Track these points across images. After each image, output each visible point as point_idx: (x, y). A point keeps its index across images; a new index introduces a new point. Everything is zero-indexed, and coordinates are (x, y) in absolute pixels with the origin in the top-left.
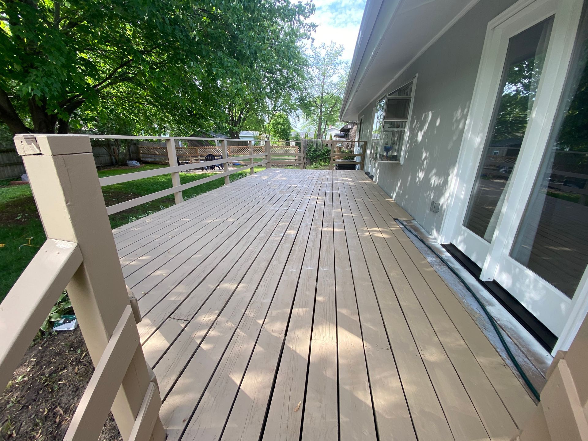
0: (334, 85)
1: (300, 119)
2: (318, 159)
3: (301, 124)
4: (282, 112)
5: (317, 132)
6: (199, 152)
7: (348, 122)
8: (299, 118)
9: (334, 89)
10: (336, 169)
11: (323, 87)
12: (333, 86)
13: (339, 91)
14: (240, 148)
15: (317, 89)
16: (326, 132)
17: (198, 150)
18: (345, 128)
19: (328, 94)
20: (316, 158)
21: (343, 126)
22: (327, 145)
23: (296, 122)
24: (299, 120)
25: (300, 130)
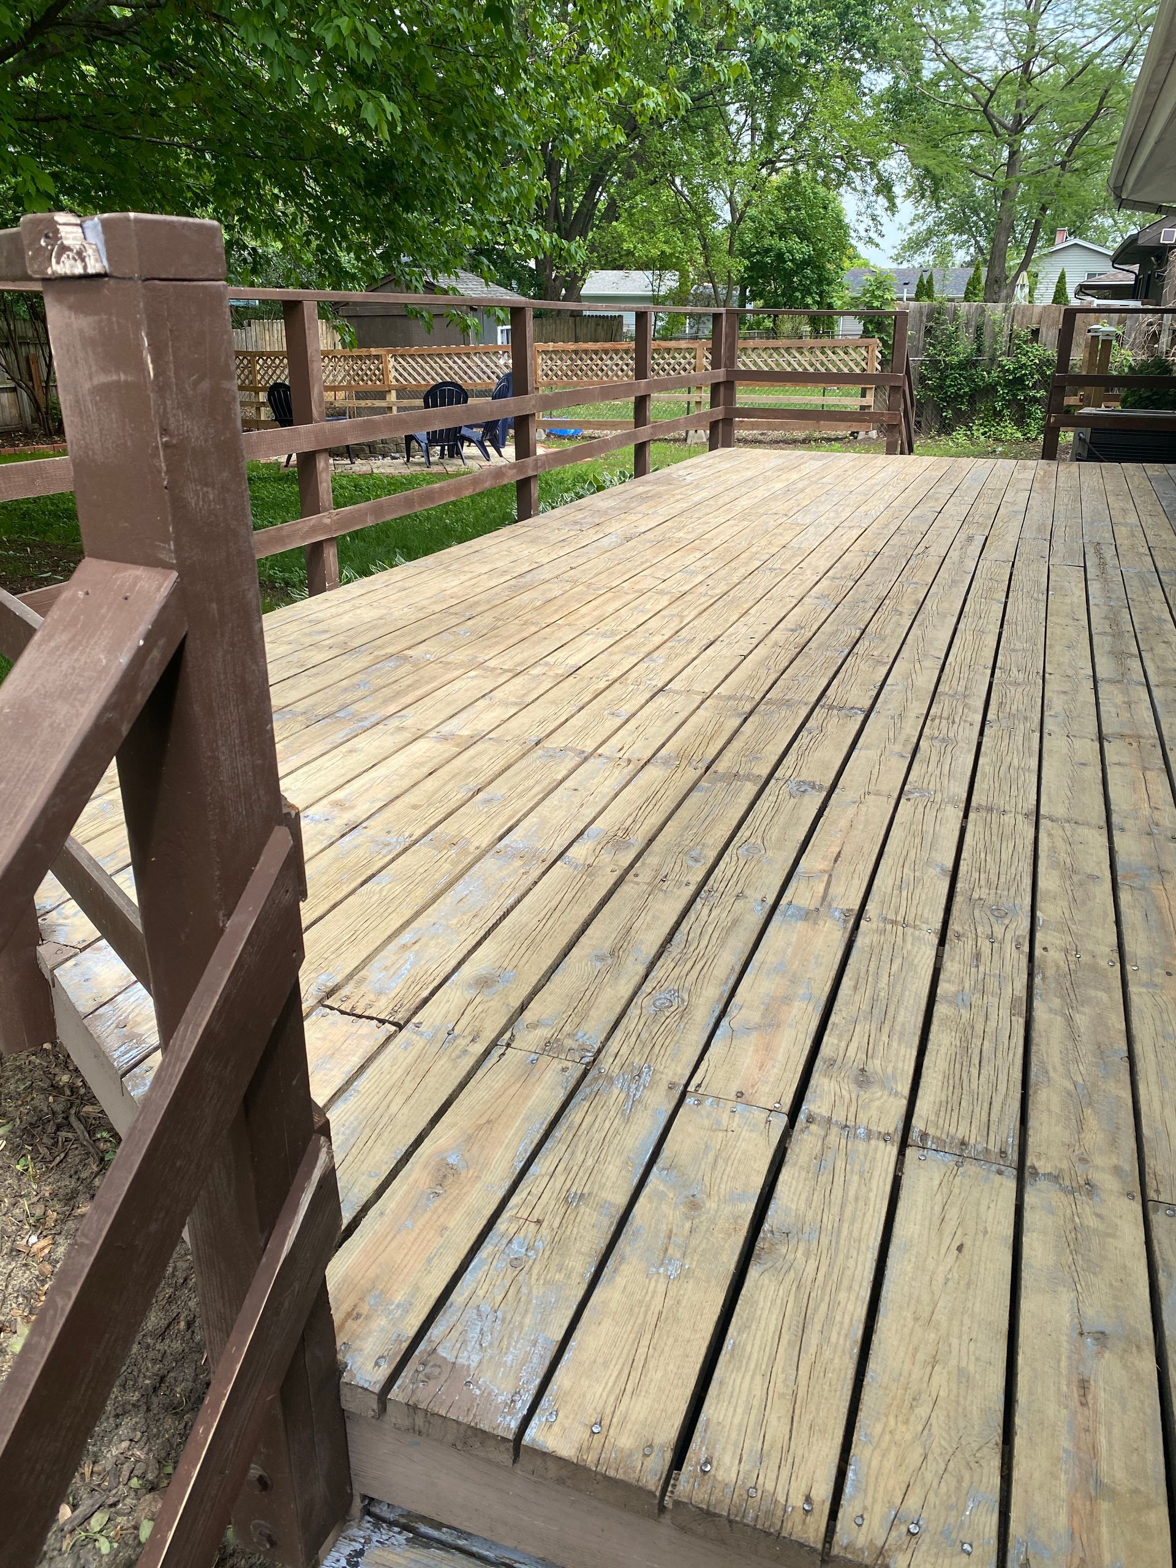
0: (1099, 12)
1: (898, 201)
2: (978, 406)
3: (901, 228)
4: (801, 167)
5: (984, 271)
6: (393, 373)
7: (1159, 209)
8: (891, 199)
9: (1092, 32)
10: (1078, 458)
11: (1033, 26)
12: (1091, 18)
13: (1126, 42)
14: (586, 352)
15: (1000, 36)
16: (1032, 268)
17: (392, 362)
18: (1140, 242)
19: (1058, 59)
20: (972, 402)
21: (1133, 231)
22: (1036, 333)
23: (874, 218)
24: (892, 208)
25: (896, 259)
